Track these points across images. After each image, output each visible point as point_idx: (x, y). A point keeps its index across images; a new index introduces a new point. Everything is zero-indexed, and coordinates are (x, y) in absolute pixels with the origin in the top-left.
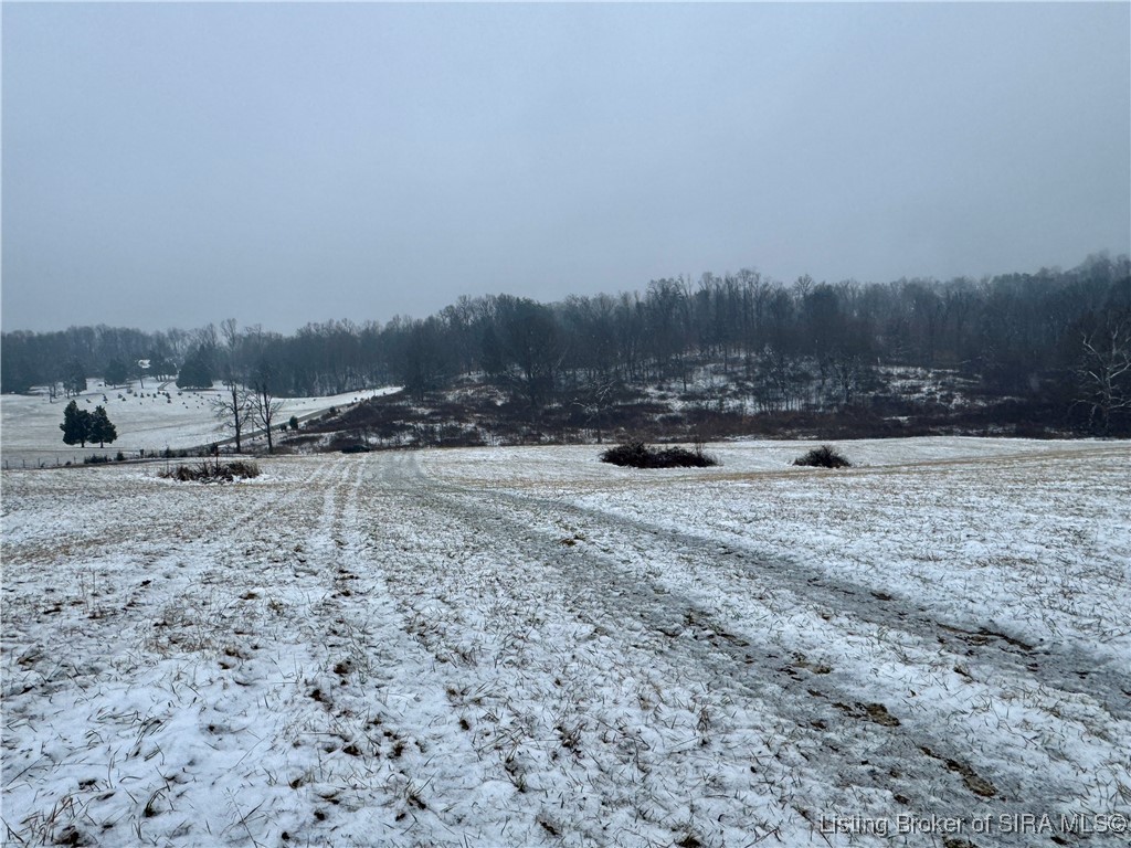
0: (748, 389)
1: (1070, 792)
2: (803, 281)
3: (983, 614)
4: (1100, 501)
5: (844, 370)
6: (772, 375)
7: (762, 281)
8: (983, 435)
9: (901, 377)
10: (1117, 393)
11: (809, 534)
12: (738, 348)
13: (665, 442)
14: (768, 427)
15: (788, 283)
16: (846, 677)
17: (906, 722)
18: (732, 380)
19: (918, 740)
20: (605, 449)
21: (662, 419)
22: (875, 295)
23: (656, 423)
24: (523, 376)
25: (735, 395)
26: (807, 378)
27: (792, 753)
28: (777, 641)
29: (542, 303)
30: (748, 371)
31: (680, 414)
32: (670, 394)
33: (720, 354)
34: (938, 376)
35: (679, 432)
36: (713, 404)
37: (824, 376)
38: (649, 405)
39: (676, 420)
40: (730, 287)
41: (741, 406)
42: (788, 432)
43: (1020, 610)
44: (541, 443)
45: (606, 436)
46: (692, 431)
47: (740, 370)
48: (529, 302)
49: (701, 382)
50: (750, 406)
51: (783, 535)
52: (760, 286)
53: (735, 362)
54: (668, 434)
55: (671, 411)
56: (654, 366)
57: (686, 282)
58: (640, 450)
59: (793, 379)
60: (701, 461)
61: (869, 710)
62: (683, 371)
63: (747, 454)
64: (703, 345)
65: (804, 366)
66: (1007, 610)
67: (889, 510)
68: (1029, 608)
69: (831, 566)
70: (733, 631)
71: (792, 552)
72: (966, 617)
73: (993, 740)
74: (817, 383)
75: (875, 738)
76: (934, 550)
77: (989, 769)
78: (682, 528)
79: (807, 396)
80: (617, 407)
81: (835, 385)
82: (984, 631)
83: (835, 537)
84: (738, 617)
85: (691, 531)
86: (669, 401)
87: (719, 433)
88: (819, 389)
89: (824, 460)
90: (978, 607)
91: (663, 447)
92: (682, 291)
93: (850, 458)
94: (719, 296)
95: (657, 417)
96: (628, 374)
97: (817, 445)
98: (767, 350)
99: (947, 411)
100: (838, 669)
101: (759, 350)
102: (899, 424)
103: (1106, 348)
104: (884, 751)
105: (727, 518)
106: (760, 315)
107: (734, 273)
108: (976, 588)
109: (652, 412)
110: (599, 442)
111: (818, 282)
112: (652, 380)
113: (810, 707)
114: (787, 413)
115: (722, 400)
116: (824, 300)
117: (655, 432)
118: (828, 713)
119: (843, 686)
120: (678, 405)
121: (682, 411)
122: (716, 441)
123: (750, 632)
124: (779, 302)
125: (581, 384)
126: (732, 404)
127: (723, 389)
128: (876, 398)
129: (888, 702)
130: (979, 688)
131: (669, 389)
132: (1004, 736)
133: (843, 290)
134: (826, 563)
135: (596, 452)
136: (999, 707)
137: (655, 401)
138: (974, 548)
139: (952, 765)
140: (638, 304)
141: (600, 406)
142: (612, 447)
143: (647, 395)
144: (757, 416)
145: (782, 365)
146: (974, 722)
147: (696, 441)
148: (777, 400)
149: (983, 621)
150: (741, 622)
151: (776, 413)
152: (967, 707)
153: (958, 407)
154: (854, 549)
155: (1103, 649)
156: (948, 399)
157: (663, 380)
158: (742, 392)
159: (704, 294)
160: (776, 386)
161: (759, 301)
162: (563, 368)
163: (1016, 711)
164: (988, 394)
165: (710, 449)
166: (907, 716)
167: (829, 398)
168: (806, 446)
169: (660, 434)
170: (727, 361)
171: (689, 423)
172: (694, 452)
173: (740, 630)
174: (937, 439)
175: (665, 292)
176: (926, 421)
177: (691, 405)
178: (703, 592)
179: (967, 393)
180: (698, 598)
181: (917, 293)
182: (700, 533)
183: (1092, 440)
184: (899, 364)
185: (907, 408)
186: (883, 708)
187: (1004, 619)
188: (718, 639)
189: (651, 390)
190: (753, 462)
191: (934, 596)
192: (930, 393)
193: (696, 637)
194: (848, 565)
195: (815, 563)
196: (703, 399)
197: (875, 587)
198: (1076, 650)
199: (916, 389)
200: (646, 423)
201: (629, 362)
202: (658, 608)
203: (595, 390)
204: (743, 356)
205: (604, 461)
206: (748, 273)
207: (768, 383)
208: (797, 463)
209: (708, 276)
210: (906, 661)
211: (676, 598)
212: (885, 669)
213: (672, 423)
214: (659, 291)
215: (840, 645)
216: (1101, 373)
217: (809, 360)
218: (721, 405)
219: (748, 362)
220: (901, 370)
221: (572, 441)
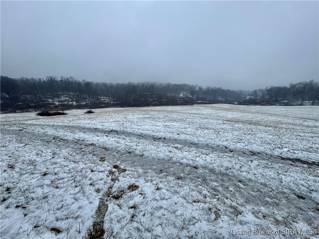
0: (74, 100)
1: (119, 147)
2: (84, 80)
3: (111, 128)
4: (129, 114)
5: (93, 97)
6: (79, 98)
7: (75, 79)
8: (116, 107)
9: (103, 98)
10: (132, 101)
11: (84, 122)
12: (71, 92)
13: (55, 111)
14: (79, 107)
15: (81, 80)
16: (87, 141)
17: (97, 145)
18: (70, 98)
19: (99, 146)
20: (37, 113)
21: (53, 106)
22: (97, 84)
23: (52, 107)
24: (7, 96)
25: (71, 101)
26: (86, 98)
27: (74, 154)
28: (74, 138)
29: (12, 78)
30: (74, 97)
31: (58, 105)
32: (55, 101)
33: (67, 93)
34: (109, 98)
35: (58, 109)
36: (66, 103)
37: (89, 98)
38: (50, 103)
39: (57, 106)
40: (68, 80)
41: (73, 103)
42: (83, 108)
43: (116, 127)
44: (16, 112)
45: (38, 110)
46: (61, 108)
47: (72, 97)
48: (6, 77)
49: (63, 98)
50: (75, 103)
51: (78, 122)
52: (75, 80)
53: (70, 95)
54: (55, 109)
55: (55, 104)
56: (50, 95)
57: (57, 78)
58: (47, 112)
59: (83, 98)
60: (63, 114)
61: (91, 145)
62: (58, 96)
63: (74, 112)
64: (62, 91)
65: (85, 96)
66: (115, 127)
67: (99, 117)
68: (118, 126)
69: (87, 126)
70: (65, 139)
71: (80, 125)
72: (109, 129)
73: (110, 143)
74: (88, 99)
75: (91, 148)
76: (105, 121)
77: (109, 147)
78: (55, 124)
79: (86, 101)
80: (41, 104)
81: (91, 100)
82: (111, 131)
83: (88, 122)
84: (66, 136)
85: (58, 124)
86: (55, 102)
87: (68, 109)
88: (89, 100)
89: (90, 112)
90: (110, 128)
91: (54, 112)
92: (56, 79)
93: (95, 112)
94: (65, 81)
95: (52, 106)
96: (43, 97)
97: (89, 110)
98: (77, 93)
99: (111, 104)
100: (86, 140)
101: (76, 93)
102: (103, 106)
103: (131, 95)
104: (92, 149)
105: (67, 121)
106: (75, 86)
107: (68, 77)
108: (111, 125)
109: (51, 105)
110: (36, 111)
111: (87, 81)
112: (50, 98)
113: (79, 147)
114: (82, 105)
115: (68, 102)
116: (88, 84)
117: (52, 109)
118: (83, 147)
119: (87, 142)
120: (57, 103)
121: (58, 104)
122: (67, 110)
123: (69, 138)
124: (79, 84)
125: (28, 98)
126: (71, 103)
127: (68, 100)
128: (99, 102)
129: (94, 143)
130: (109, 137)
131: (55, 100)
132: (112, 142)
133: (92, 83)
134: (86, 125)
135: (35, 113)
136: (111, 139)
137: (51, 102)
138: (112, 120)
139: (103, 148)
140: (44, 81)
141: (35, 103)
142: (39, 112)
143: (49, 101)
144: (76, 105)
145: (81, 96)
146: (107, 142)
147: (62, 110)
148: (80, 102)
149: (111, 129)
150: (66, 137)
151: (80, 105)
152: (107, 140)
153: (112, 103)
154: (92, 123)
155: (126, 130)
156: (111, 102)
157: (53, 98)
158: (73, 101)
159: (62, 81)
160: (80, 100)
161: (75, 83)
162: (21, 94)
163: (114, 139)
164: (116, 101)
165: (65, 112)
166: (97, 144)
167: (91, 102)
168: (86, 110)
169: (53, 109)
170: (69, 95)
171: (61, 107)
172: (62, 112)
173: (66, 138)
174: (109, 108)
175: (51, 79)
176: (107, 105)
177: (61, 103)
178: (58, 133)
179: (113, 101)
180: (57, 135)
181: (104, 84)
182: (60, 124)
183: (130, 108)
184: (102, 96)
185: (104, 103)
186: (93, 144)
187: (114, 129)
188: (61, 141)
189: (49, 100)
190: (76, 113)
191: (104, 127)
192: (108, 101)
193: (55, 141)
194: (90, 125)
195: (84, 126)
196: (64, 102)
197: (95, 128)
198: (123, 130)
199: (105, 100)
200: (49, 107)
201: (43, 94)
202: (46, 138)
203: (33, 100)
204: (72, 94)
205: (37, 115)
206: (72, 77)
207: (78, 99)
208: (85, 113)
209: (62, 77)
210: (98, 136)
211: (51, 136)
212: (94, 138)
213: (56, 107)
214: (50, 79)
215: (87, 136)
216: (131, 98)
217: (86, 95)
218: (68, 103)
219: (73, 95)
220: (103, 97)
221: (26, 112)
